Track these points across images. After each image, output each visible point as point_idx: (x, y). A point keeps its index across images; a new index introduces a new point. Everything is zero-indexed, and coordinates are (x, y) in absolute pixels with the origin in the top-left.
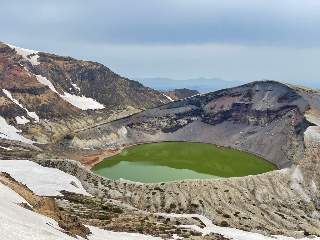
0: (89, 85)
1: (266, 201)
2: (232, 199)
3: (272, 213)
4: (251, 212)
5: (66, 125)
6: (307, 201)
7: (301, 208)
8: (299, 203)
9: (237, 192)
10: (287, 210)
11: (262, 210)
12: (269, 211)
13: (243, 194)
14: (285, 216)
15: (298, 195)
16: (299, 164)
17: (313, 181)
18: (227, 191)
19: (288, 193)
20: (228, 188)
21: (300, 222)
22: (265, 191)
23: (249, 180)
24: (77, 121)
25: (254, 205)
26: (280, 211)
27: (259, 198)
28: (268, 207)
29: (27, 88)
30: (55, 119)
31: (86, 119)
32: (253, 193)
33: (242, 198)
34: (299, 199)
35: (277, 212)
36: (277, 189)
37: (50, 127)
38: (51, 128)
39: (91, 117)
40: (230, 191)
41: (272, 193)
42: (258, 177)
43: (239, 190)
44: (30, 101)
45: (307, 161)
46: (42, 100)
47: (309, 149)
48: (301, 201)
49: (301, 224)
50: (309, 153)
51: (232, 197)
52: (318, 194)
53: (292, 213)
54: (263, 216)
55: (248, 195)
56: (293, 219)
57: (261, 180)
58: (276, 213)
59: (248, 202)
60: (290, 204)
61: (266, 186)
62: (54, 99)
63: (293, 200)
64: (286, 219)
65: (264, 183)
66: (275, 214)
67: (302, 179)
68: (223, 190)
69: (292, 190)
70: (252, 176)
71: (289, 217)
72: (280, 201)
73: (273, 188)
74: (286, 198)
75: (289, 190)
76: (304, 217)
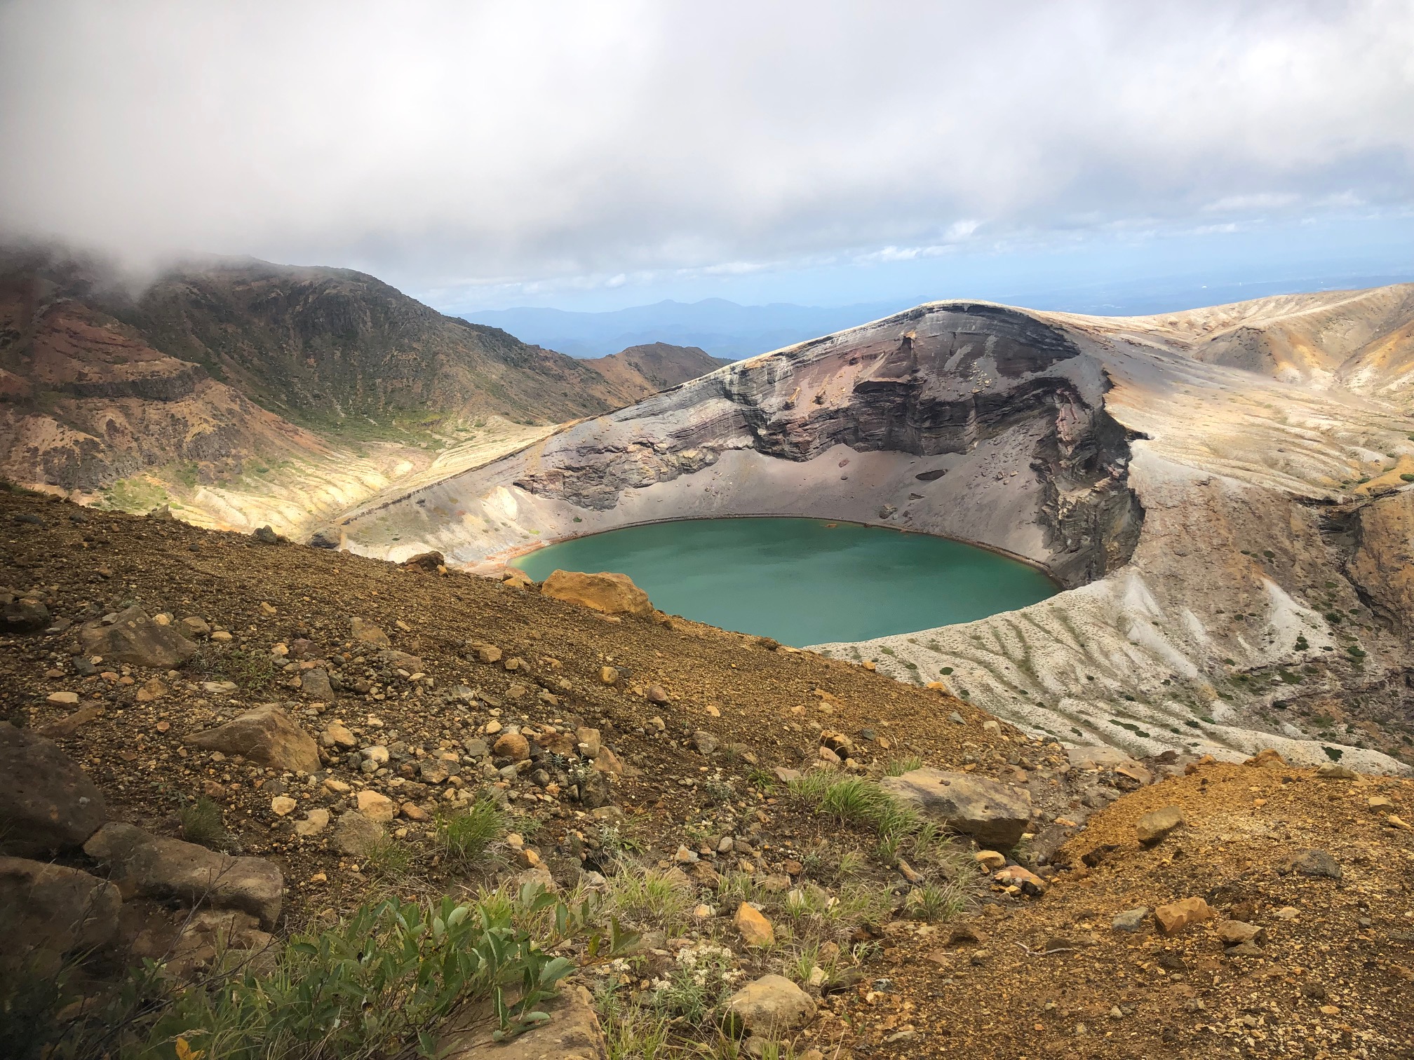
0: (338, 353)
1: (1075, 689)
2: (972, 695)
3: (1103, 721)
4: (1043, 729)
5: (293, 500)
6: (1189, 675)
7: (1175, 697)
8: (1167, 683)
9: (980, 672)
10: (1141, 709)
11: (1070, 717)
12: (1091, 719)
13: (999, 678)
14: (1143, 727)
15: (1157, 658)
16: (1136, 564)
17: (1188, 612)
18: (946, 671)
19: (1127, 655)
20: (947, 661)
21: (1191, 740)
22: (1060, 657)
23: (1003, 629)
24: (329, 482)
25: (1040, 705)
26: (1119, 714)
27: (1051, 683)
28: (1083, 705)
29: (131, 378)
30: (249, 480)
31: (357, 474)
32: (1026, 666)
33: (999, 688)
34: (1165, 672)
35: (1114, 718)
36: (1093, 647)
37: (240, 510)
38: (245, 514)
39: (371, 464)
40: (956, 671)
41: (1082, 662)
42: (1025, 615)
43: (980, 663)
44: (147, 426)
45: (1158, 552)
46: (191, 420)
47: (1156, 514)
48: (1172, 677)
49: (1195, 745)
50: (1158, 526)
51: (968, 687)
52: (1214, 650)
53: (1159, 715)
54: (1080, 735)
55: (1014, 676)
56: (1168, 734)
57: (1038, 626)
58: (1113, 722)
59: (1020, 697)
60: (1144, 688)
61: (1058, 641)
62: (230, 411)
63: (1148, 675)
64: (1147, 735)
65: (1048, 632)
66: (1112, 726)
67: (1156, 610)
68: (936, 669)
69: (1135, 644)
70: (1007, 614)
71: (1154, 731)
72: (1114, 685)
73: (1082, 646)
74: (1127, 672)
75: (1126, 646)
76: (1194, 725)
